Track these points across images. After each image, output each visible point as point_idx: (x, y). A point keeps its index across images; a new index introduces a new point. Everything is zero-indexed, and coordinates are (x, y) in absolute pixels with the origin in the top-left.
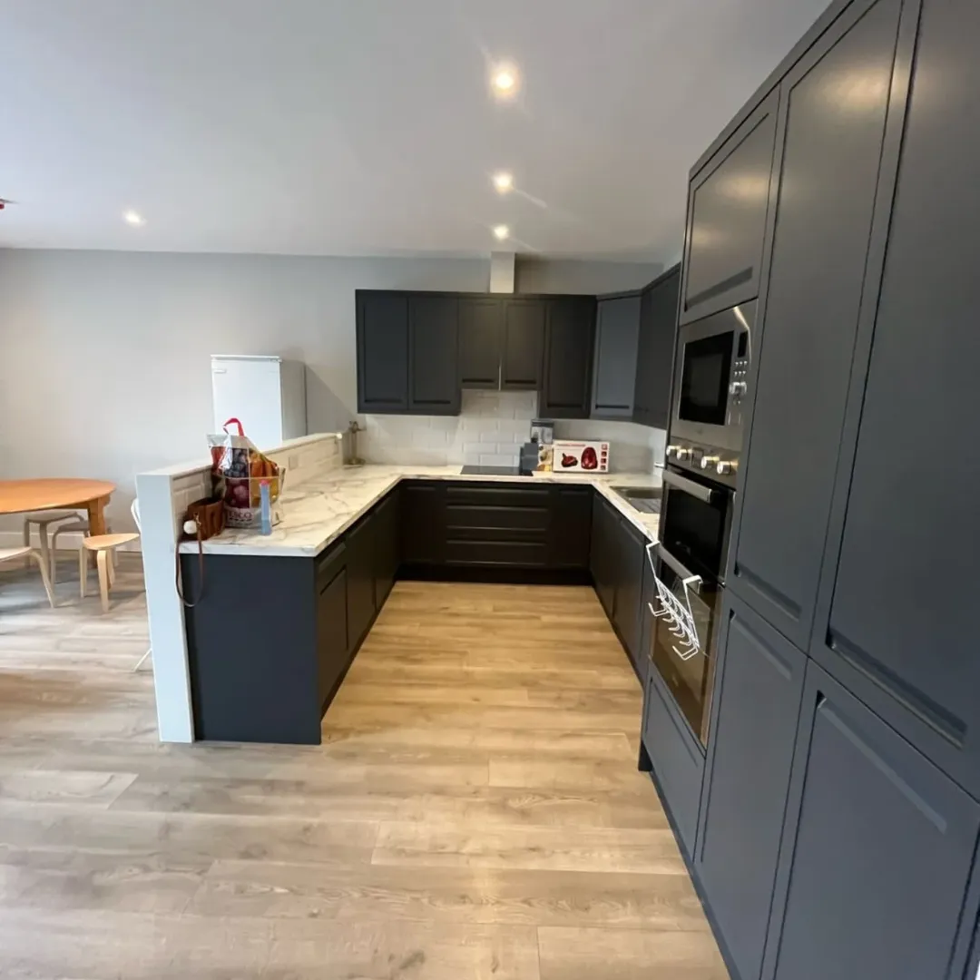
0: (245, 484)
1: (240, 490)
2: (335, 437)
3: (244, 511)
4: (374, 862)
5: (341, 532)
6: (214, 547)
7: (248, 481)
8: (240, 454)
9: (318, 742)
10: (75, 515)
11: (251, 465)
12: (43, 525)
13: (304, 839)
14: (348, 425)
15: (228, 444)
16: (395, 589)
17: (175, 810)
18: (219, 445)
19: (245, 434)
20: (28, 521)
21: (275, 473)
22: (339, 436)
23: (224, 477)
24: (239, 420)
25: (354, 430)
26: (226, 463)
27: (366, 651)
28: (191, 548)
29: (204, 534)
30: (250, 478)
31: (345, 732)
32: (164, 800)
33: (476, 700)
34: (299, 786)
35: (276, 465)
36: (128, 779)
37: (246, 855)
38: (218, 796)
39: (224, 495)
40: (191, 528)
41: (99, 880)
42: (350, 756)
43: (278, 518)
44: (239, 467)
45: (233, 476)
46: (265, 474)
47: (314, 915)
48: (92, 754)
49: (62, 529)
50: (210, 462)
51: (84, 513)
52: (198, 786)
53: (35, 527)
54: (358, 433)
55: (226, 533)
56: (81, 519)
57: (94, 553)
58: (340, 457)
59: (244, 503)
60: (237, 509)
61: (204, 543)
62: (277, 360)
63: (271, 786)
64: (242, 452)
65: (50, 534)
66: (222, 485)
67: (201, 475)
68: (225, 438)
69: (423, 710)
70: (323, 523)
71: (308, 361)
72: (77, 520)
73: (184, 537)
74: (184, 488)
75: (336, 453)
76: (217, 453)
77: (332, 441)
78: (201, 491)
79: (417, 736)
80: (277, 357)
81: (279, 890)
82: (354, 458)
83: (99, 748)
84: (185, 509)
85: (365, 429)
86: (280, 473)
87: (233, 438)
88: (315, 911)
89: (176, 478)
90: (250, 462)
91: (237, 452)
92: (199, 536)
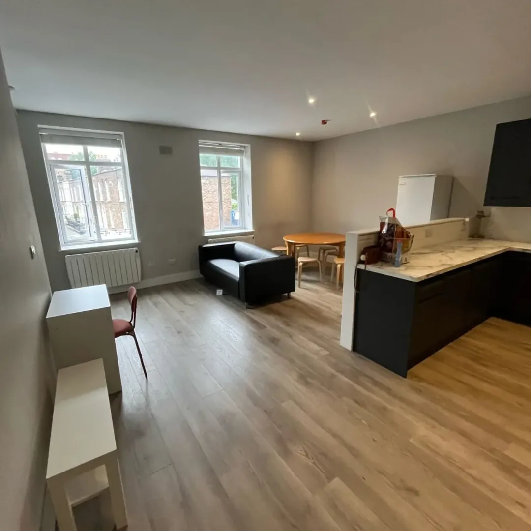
0: (392, 241)
1: (389, 244)
2: (464, 220)
3: (389, 254)
4: (411, 440)
5: (440, 273)
6: (371, 268)
7: (393, 240)
8: (391, 226)
9: (405, 376)
10: (335, 249)
11: (396, 232)
12: (324, 250)
13: (382, 411)
14: (476, 213)
15: (387, 221)
16: (488, 321)
17: (338, 371)
18: (383, 221)
19: (396, 217)
20: (320, 249)
21: (408, 237)
22: (467, 220)
23: (383, 237)
24: (394, 209)
25: (481, 215)
26: (384, 231)
27: (452, 347)
28: (362, 267)
29: (368, 262)
30: (394, 239)
31: (421, 379)
32: (335, 366)
33: (521, 405)
34: (389, 390)
35: (409, 233)
36: (326, 353)
37: (356, 402)
38: (355, 375)
39: (382, 245)
40: (363, 258)
41: (309, 380)
42: (419, 391)
43: (406, 260)
44: (390, 232)
45: (387, 237)
46: (403, 237)
47: (374, 440)
48: (319, 339)
49: (329, 254)
50: (378, 229)
51: (338, 248)
52: (348, 367)
53: (322, 251)
54: (483, 219)
55: (379, 263)
56: (337, 250)
57: (337, 264)
58: (466, 233)
59: (390, 251)
60: (386, 253)
61: (367, 266)
62: (434, 175)
63: (376, 383)
64: (393, 225)
65: (326, 255)
66: (382, 241)
67: (373, 235)
68: (386, 218)
69: (474, 392)
70: (430, 267)
71: (456, 175)
72: (335, 251)
73: (360, 262)
74: (364, 240)
75: (463, 230)
76: (382, 225)
77: (462, 222)
78: (372, 242)
79: (464, 402)
80: (434, 174)
81: (364, 422)
82: (477, 235)
83: (321, 337)
84: (363, 249)
85: (489, 216)
86: (411, 237)
87: (390, 218)
88: (375, 439)
89: (361, 235)
90: (395, 230)
91: (390, 225)
92: (366, 262)
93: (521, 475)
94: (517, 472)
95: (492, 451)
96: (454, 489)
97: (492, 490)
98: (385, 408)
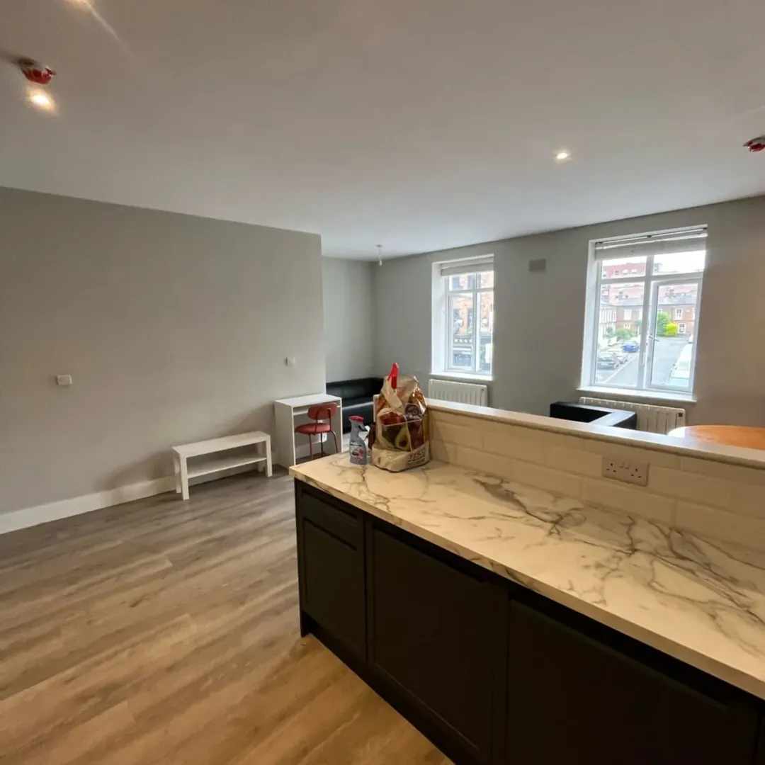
4: (187, 615)
93: (91, 702)
94: (98, 699)
95: (137, 688)
96: (118, 632)
97: (98, 663)
98: (242, 603)
